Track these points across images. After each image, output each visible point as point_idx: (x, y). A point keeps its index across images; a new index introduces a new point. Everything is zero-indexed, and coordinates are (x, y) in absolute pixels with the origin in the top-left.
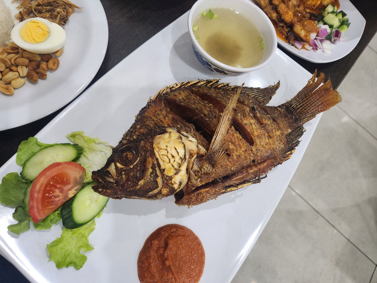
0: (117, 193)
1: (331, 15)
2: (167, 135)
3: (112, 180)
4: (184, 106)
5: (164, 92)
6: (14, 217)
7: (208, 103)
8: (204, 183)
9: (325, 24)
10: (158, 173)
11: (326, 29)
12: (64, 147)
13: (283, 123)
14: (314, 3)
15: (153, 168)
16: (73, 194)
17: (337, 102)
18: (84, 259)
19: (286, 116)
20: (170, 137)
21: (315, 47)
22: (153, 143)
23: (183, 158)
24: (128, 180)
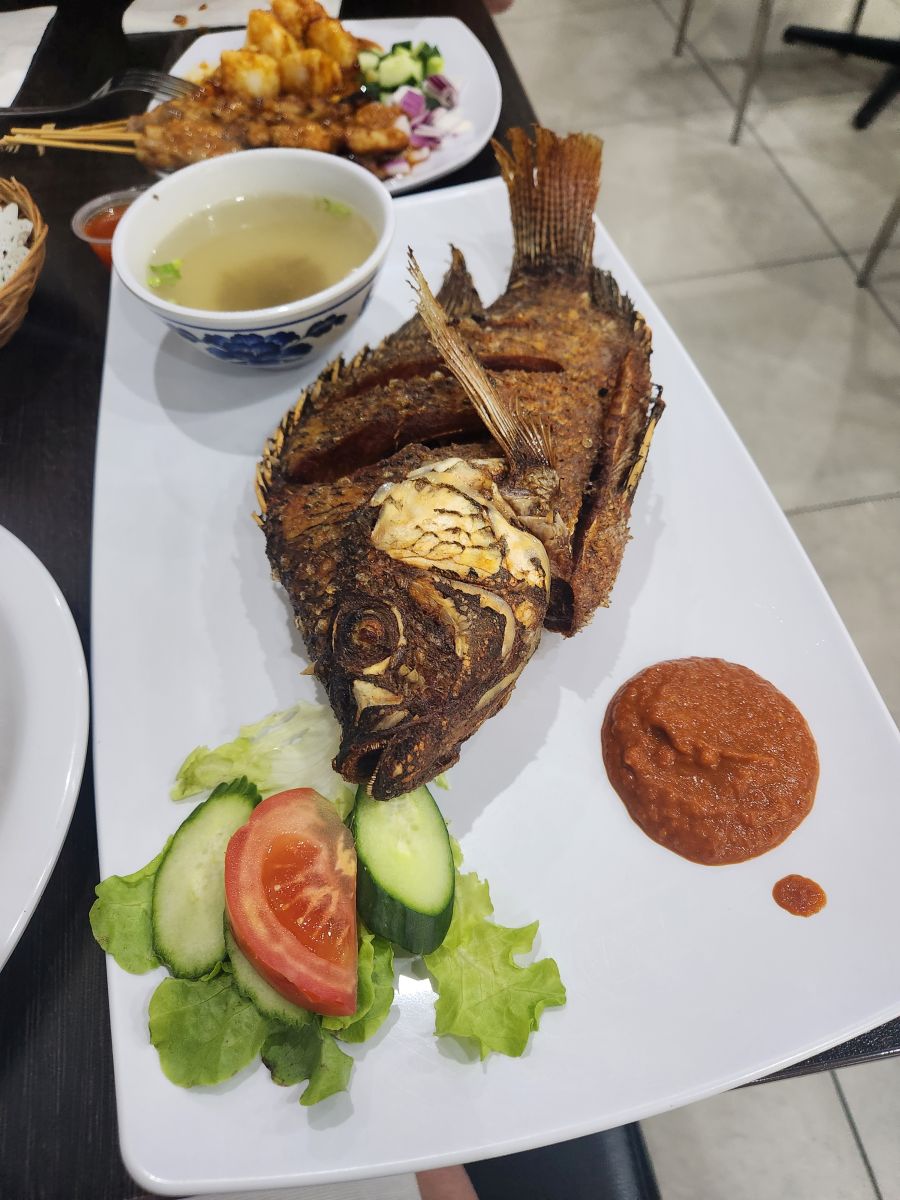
0: (441, 727)
1: (387, 65)
2: (390, 511)
3: (399, 715)
4: (345, 442)
5: (268, 475)
6: (283, 1083)
7: (382, 387)
8: (575, 520)
9: (393, 89)
10: (468, 589)
11: (410, 94)
12: (198, 822)
13: (557, 295)
14: (328, 79)
15: (447, 593)
16: (349, 862)
17: (598, 155)
18: (547, 968)
19: (546, 284)
20: (400, 505)
21: (431, 143)
22: (382, 552)
23: (475, 512)
24: (429, 675)
